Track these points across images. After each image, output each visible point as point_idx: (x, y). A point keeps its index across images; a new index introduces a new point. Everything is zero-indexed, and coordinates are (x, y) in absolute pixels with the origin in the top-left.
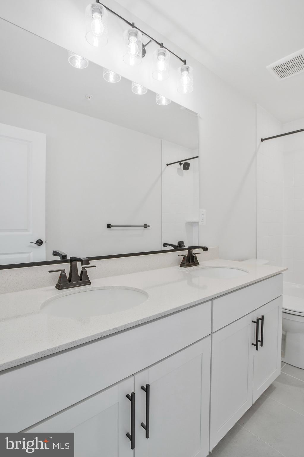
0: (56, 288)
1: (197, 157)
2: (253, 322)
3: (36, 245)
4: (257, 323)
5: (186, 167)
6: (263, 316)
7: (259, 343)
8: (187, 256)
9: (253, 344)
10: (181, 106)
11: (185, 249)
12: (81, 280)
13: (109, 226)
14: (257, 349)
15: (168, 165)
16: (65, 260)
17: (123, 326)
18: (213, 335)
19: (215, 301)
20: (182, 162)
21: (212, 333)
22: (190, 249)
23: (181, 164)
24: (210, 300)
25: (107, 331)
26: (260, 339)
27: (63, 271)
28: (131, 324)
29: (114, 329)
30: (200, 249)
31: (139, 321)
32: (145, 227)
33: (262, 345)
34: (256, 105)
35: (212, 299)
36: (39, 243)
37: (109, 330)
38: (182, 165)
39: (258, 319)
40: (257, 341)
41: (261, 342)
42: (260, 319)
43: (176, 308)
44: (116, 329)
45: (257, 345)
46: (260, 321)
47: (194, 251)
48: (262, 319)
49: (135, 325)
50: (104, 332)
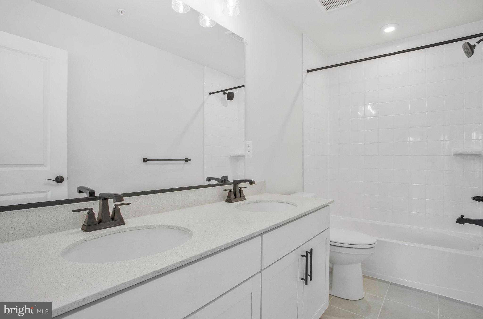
0: (81, 231)
1: (243, 86)
2: (302, 256)
3: (55, 183)
4: (306, 257)
5: (230, 97)
6: (311, 250)
7: (309, 277)
8: (232, 190)
9: (302, 279)
10: (227, 30)
11: (231, 183)
12: (113, 219)
13: (145, 160)
14: (306, 284)
15: (210, 94)
16: (94, 197)
17: (165, 268)
18: (263, 272)
19: (264, 236)
20: (226, 92)
21: (261, 270)
22: (236, 183)
23: (224, 94)
24: (259, 235)
25: (147, 275)
26: (309, 273)
27: (91, 210)
28: (174, 265)
29: (154, 272)
30: (246, 183)
31: (184, 261)
32: (185, 161)
33: (311, 279)
34: (302, 35)
35: (261, 234)
36: (59, 180)
37: (149, 274)
38: (226, 95)
39: (307, 253)
40: (307, 275)
41: (311, 276)
42: (309, 253)
43: (224, 245)
44: (157, 271)
45: (306, 280)
46: (309, 255)
47: (240, 185)
48: (311, 252)
49: (179, 266)
50: (143, 276)
